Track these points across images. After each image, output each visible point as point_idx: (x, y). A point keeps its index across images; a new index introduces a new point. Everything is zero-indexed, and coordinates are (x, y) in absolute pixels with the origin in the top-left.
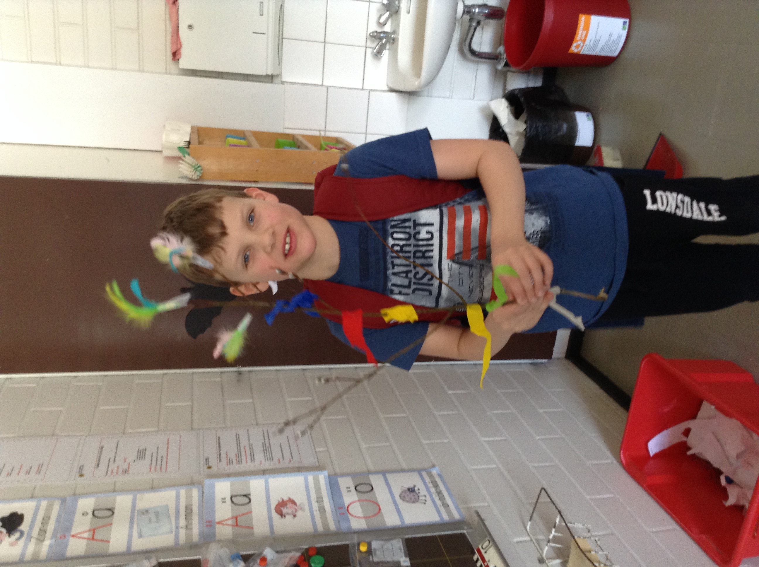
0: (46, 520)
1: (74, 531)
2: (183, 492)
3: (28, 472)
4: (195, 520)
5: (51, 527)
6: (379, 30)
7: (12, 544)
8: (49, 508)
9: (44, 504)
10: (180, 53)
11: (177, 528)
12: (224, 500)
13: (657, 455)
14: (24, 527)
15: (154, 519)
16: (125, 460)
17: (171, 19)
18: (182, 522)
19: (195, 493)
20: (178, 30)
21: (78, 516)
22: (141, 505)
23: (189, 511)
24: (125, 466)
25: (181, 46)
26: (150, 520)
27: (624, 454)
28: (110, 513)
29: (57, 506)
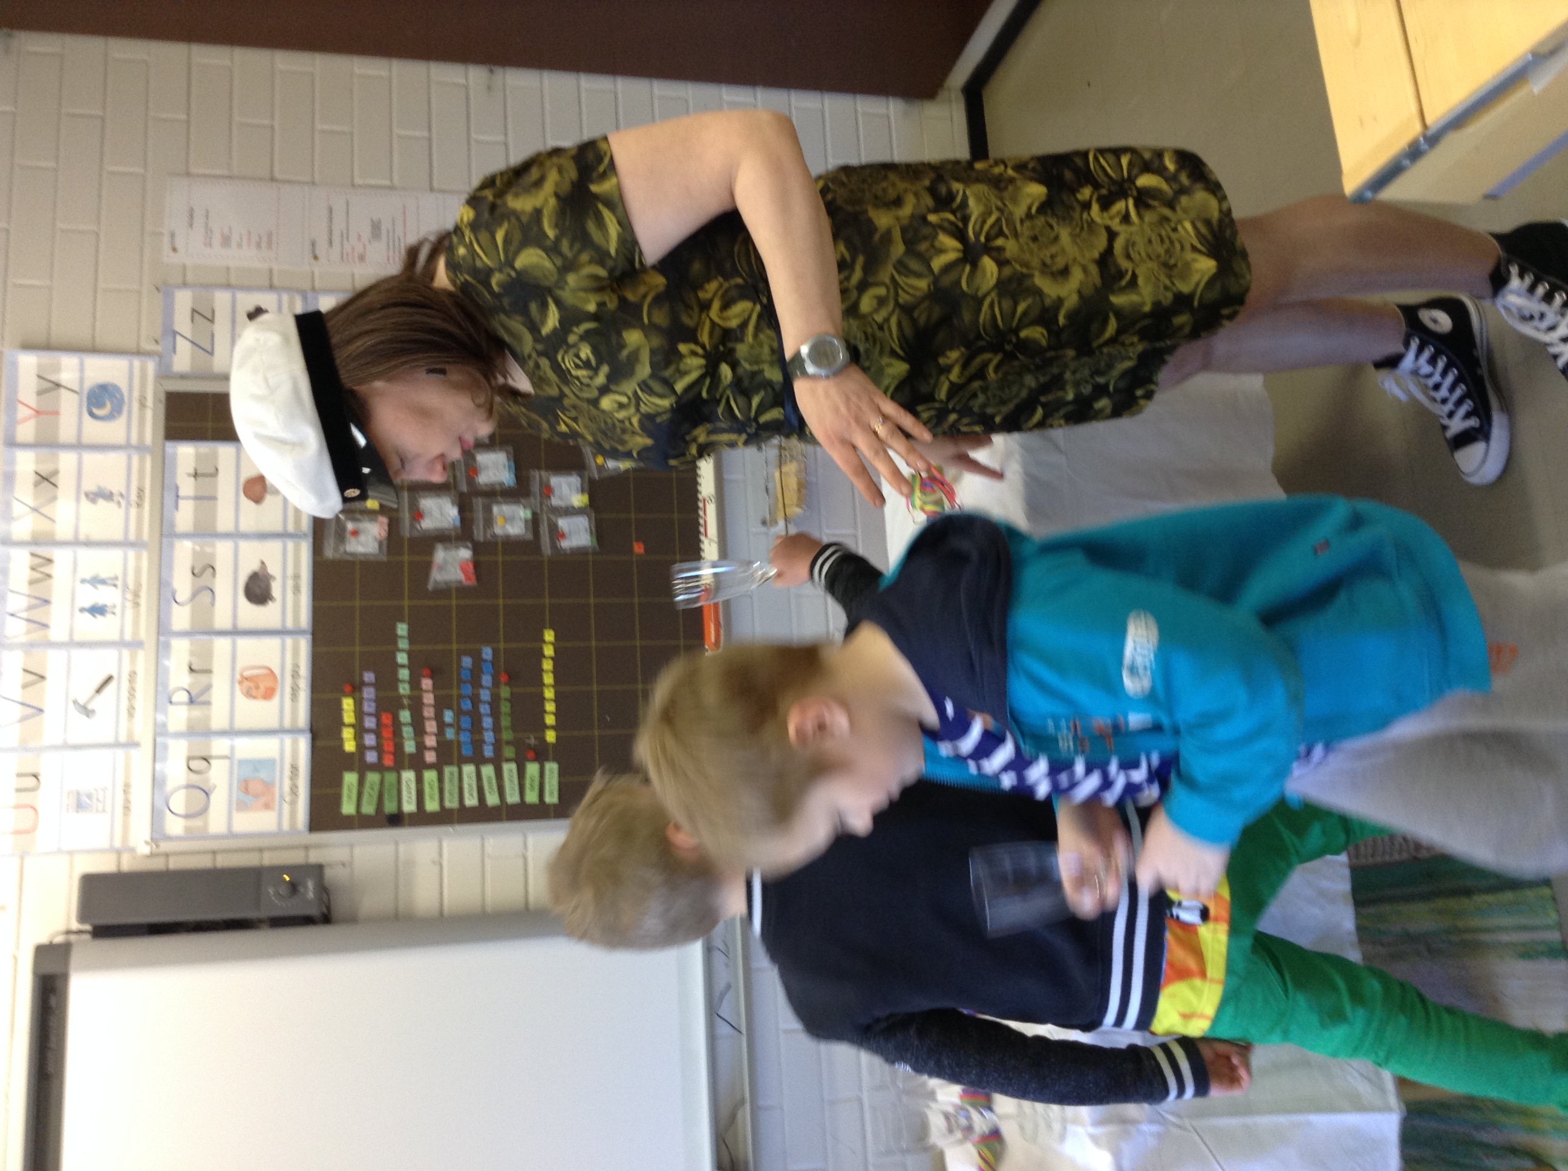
3: (258, 244)
24: (359, 249)
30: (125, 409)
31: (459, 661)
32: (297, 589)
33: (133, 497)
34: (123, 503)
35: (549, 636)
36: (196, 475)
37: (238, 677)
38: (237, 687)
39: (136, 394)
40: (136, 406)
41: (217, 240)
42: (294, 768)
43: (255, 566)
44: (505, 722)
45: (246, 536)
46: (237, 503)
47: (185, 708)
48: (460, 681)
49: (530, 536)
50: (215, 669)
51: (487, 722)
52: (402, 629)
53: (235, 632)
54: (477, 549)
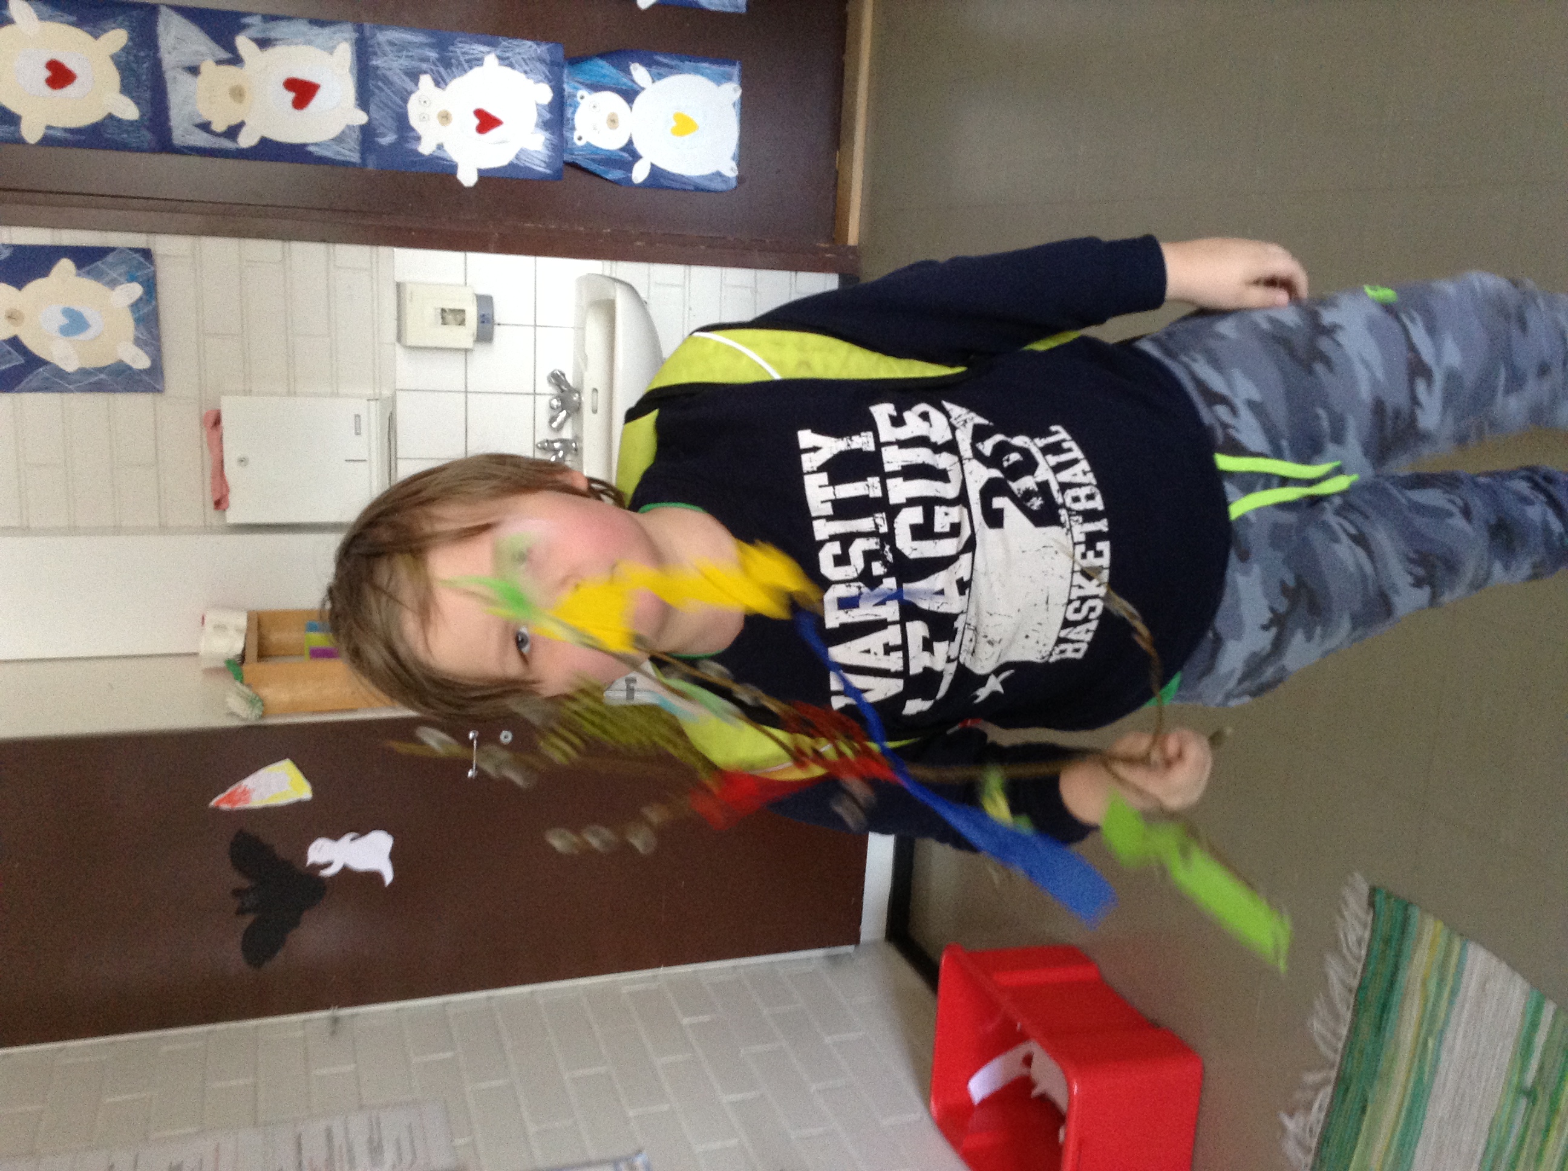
6: (552, 437)
10: (227, 501)
13: (984, 1102)
17: (211, 450)
20: (222, 466)
25: (228, 490)
27: (936, 1104)
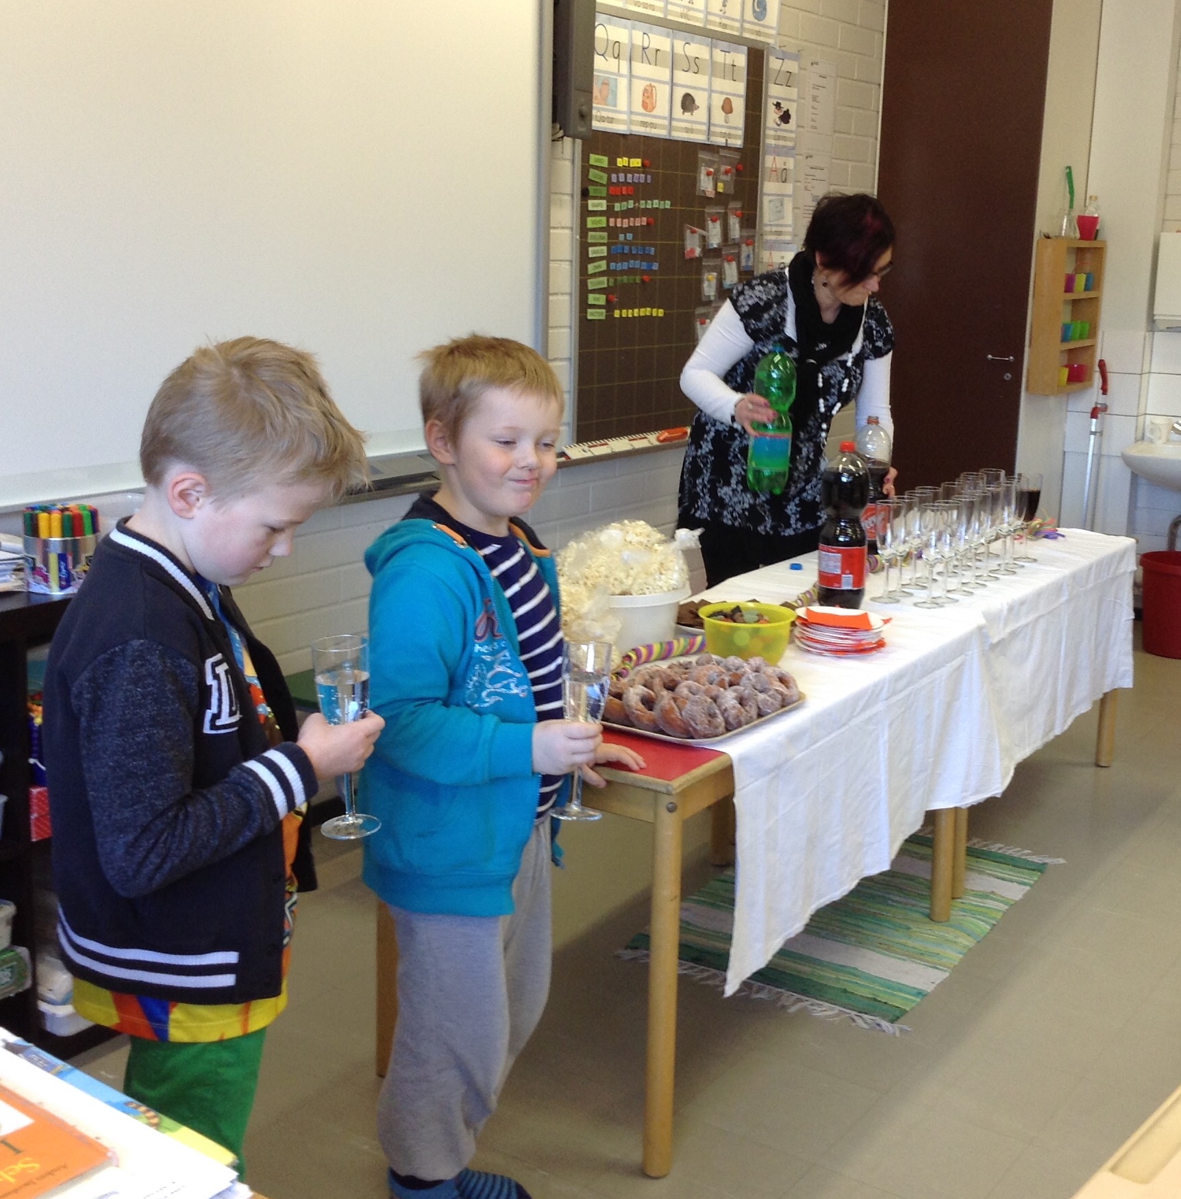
0: (784, 138)
1: (777, 158)
2: (790, 229)
3: (813, 120)
4: (773, 238)
5: (781, 143)
7: (775, 120)
8: (790, 139)
9: (793, 135)
11: (771, 225)
12: (783, 258)
14: (783, 126)
15: (778, 210)
16: (813, 187)
18: (774, 229)
19: (788, 238)
21: (784, 159)
22: (786, 199)
23: (779, 233)
24: (809, 188)
26: (777, 207)
28: (784, 179)
29: (790, 144)
30: (756, 21)
31: (652, 245)
32: (687, 130)
33: (724, 21)
34: (721, 13)
35: (661, 313)
36: (733, 66)
37: (653, 84)
38: (648, 83)
39: (762, 30)
40: (757, 28)
41: (816, 92)
42: (611, 120)
43: (697, 103)
44: (625, 279)
45: (710, 97)
46: (722, 93)
47: (641, 44)
48: (644, 246)
49: (704, 299)
50: (657, 67)
51: (625, 266)
52: (668, 204)
53: (672, 84)
54: (699, 260)
